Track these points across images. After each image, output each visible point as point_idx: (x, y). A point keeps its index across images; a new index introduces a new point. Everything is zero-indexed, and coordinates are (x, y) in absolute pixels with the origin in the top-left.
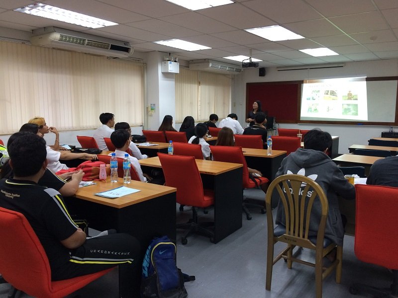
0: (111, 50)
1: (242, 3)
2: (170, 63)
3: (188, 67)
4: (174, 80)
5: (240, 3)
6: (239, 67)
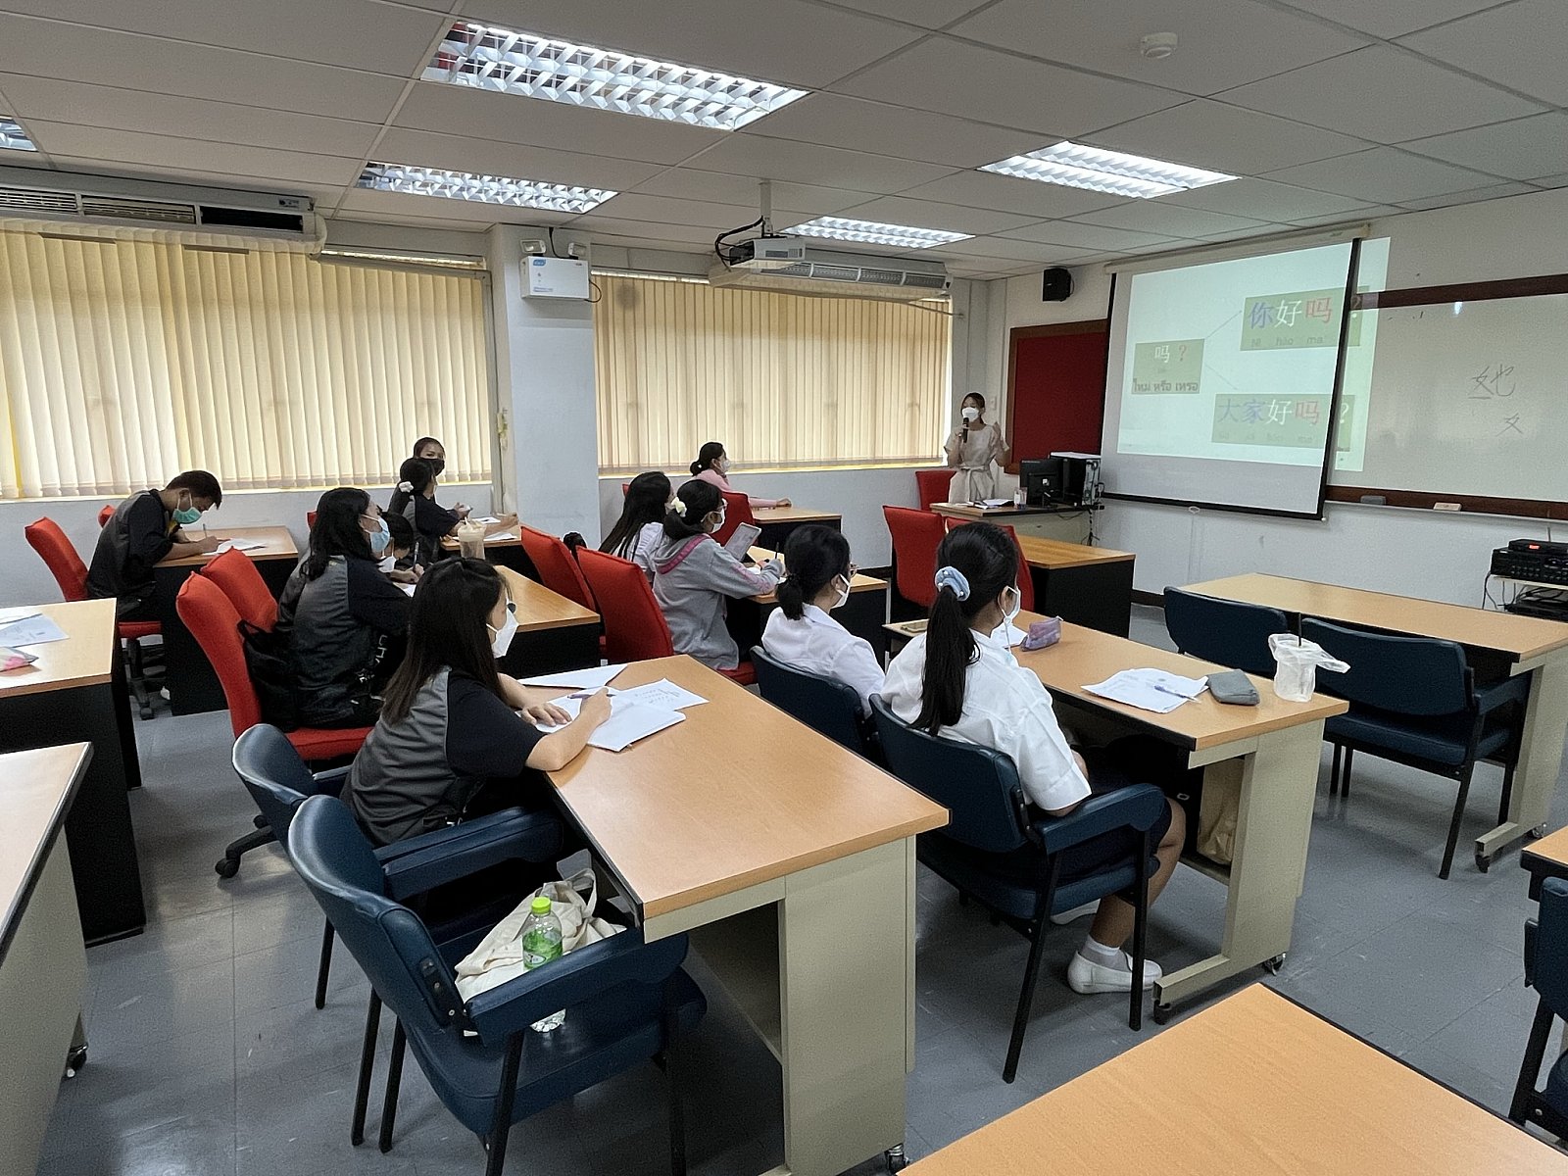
0: (206, 226)
2: (543, 263)
4: (592, 322)
6: (929, 271)
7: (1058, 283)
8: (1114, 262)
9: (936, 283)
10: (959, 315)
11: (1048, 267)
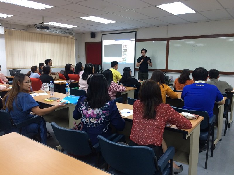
3: (27, 30)
4: (4, 38)
6: (70, 32)
7: (93, 35)
8: (102, 32)
9: (72, 34)
10: (76, 40)
11: (91, 32)
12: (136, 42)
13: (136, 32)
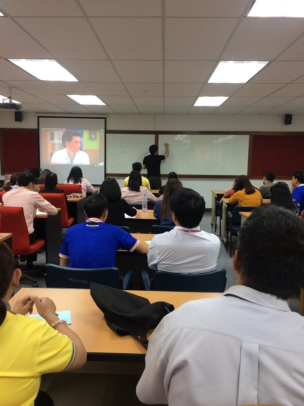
1: (15, 19)
5: (12, 18)
12: (107, 134)
13: (105, 118)
